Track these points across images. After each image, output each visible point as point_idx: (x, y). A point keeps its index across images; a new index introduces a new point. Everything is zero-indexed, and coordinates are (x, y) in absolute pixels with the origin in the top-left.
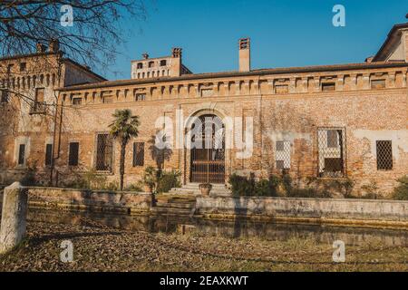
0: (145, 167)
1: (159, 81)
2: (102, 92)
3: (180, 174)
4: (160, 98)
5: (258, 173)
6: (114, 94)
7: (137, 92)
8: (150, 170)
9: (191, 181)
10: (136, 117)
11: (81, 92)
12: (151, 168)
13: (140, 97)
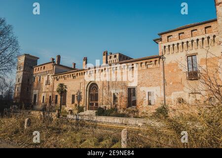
2: (64, 76)
3: (84, 107)
5: (107, 106)
9: (89, 110)
11: (58, 76)
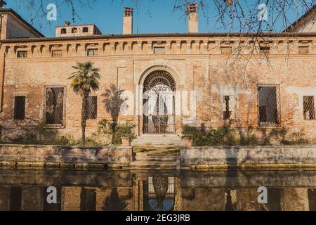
0: (98, 120)
1: (113, 37)
2: (51, 46)
3: (134, 126)
4: (113, 53)
5: (207, 124)
6: (64, 48)
7: (89, 47)
8: (103, 123)
9: (144, 133)
10: (96, 70)
11: (27, 44)
12: (105, 121)
13: (91, 52)
